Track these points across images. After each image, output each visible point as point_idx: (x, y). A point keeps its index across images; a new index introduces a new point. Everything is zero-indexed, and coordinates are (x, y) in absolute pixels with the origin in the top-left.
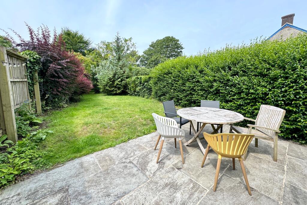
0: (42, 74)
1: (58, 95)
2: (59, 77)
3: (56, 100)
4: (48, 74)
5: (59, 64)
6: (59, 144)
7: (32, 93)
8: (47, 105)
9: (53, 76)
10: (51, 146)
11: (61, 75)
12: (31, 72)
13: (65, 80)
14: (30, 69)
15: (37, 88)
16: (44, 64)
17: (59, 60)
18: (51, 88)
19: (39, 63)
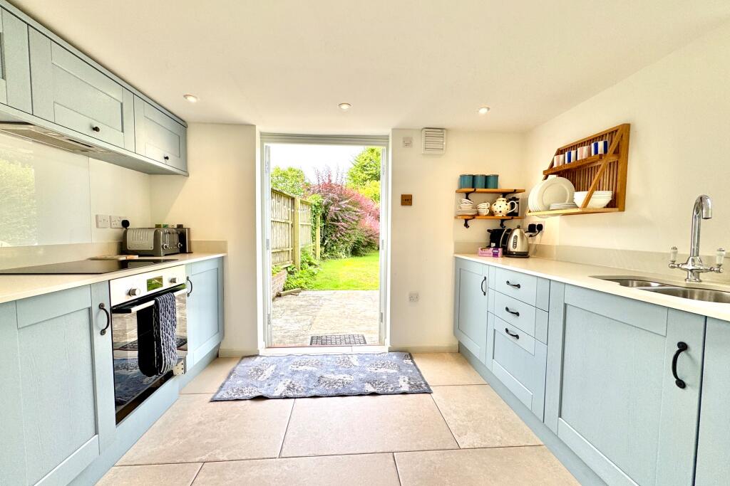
0: (324, 217)
1: (336, 241)
2: (338, 221)
3: (335, 247)
4: (328, 218)
5: (339, 206)
6: (325, 280)
7: (314, 236)
8: (326, 251)
9: (333, 220)
10: (319, 279)
11: (340, 218)
12: (314, 216)
13: (343, 224)
14: (314, 214)
15: (318, 231)
16: (326, 207)
17: (339, 201)
18: (331, 234)
19: (321, 207)
